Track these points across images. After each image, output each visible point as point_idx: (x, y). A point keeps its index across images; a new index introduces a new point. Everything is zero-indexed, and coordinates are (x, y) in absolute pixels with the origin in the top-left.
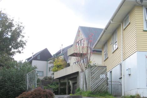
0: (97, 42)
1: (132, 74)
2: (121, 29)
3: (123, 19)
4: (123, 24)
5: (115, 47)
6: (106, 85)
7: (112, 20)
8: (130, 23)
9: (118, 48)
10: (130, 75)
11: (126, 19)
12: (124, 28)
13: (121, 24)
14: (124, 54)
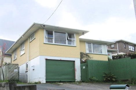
0: (9, 49)
1: (35, 69)
2: (28, 41)
3: (30, 36)
4: (29, 39)
5: (22, 53)
6: (18, 76)
7: (23, 36)
8: (35, 38)
9: (25, 53)
10: (33, 70)
11: (32, 35)
12: (31, 41)
13: (28, 39)
14: (29, 57)
